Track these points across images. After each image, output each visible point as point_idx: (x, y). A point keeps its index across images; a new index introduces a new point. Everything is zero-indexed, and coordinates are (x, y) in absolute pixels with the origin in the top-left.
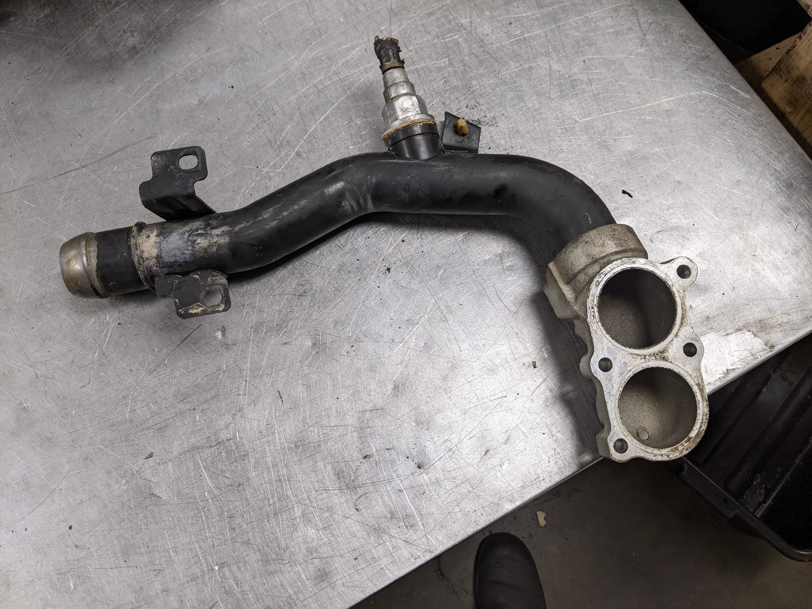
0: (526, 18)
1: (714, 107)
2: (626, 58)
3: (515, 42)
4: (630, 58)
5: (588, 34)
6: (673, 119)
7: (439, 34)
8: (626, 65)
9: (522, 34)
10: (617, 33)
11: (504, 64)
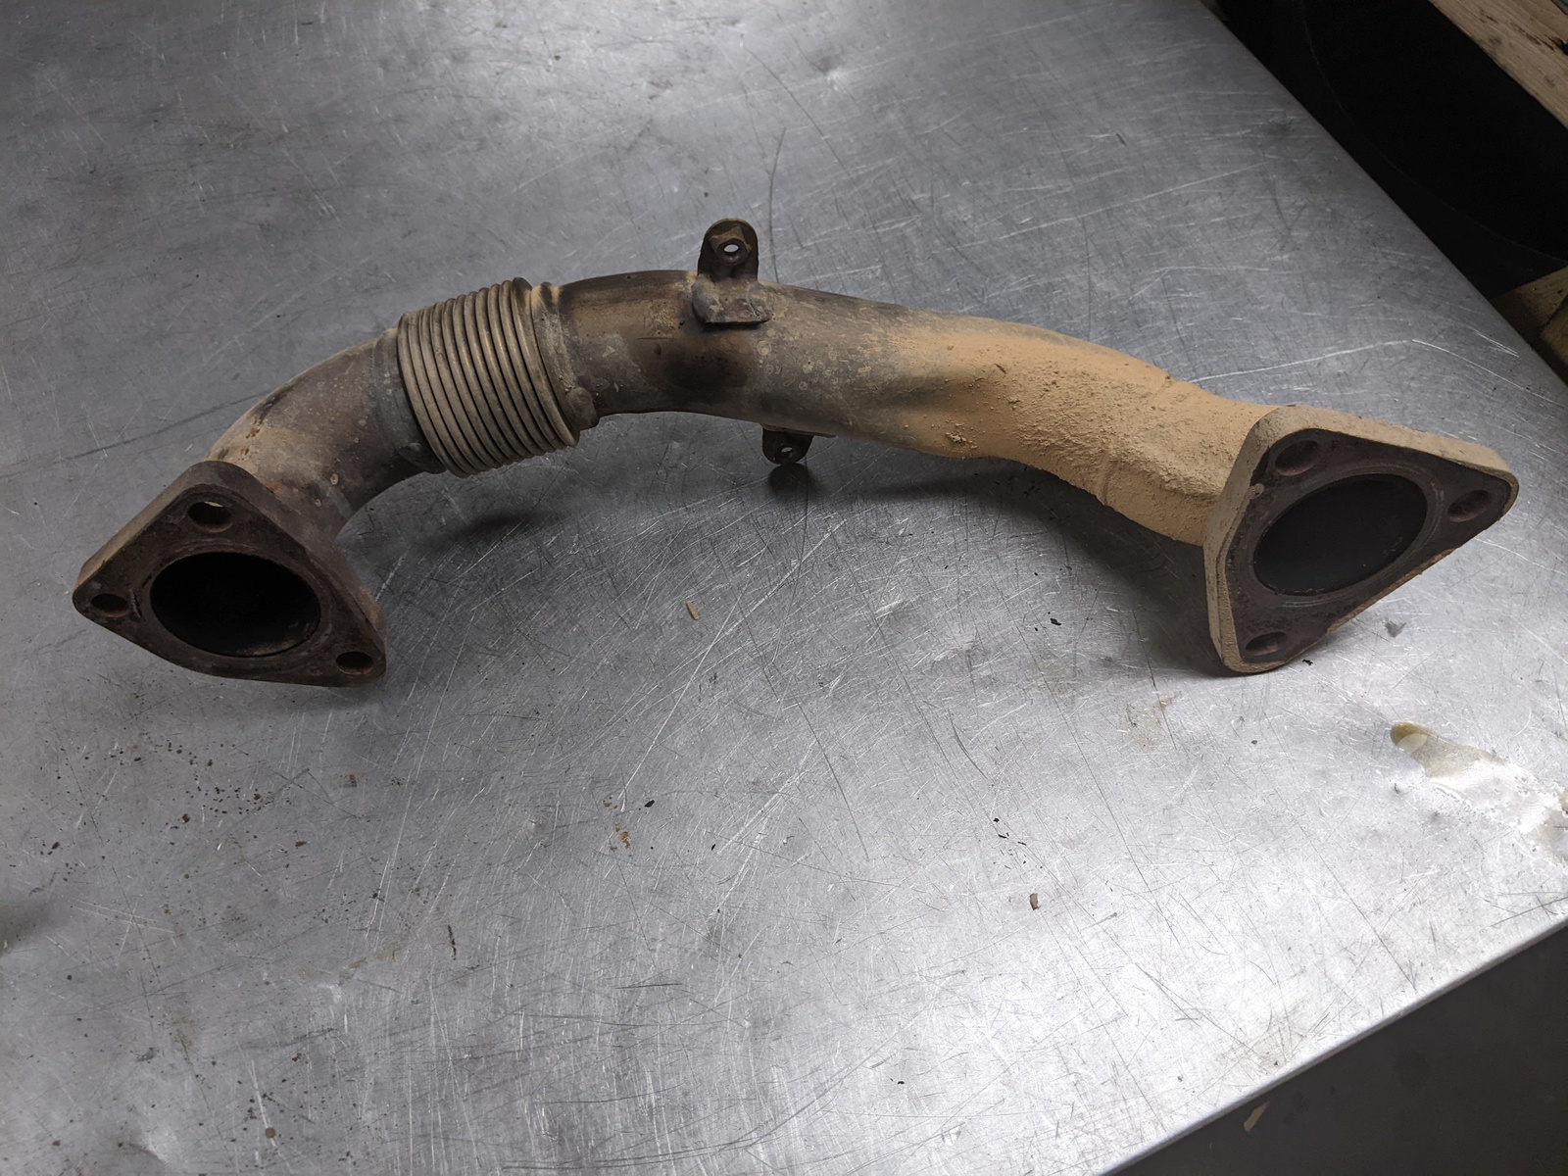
0: (1044, 193)
1: (1440, 370)
2: (1250, 271)
3: (1019, 238)
4: (1258, 272)
5: (1172, 226)
6: (1350, 392)
7: (867, 218)
8: (1250, 286)
9: (1035, 221)
10: (1230, 224)
11: (996, 277)
